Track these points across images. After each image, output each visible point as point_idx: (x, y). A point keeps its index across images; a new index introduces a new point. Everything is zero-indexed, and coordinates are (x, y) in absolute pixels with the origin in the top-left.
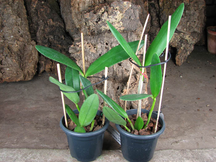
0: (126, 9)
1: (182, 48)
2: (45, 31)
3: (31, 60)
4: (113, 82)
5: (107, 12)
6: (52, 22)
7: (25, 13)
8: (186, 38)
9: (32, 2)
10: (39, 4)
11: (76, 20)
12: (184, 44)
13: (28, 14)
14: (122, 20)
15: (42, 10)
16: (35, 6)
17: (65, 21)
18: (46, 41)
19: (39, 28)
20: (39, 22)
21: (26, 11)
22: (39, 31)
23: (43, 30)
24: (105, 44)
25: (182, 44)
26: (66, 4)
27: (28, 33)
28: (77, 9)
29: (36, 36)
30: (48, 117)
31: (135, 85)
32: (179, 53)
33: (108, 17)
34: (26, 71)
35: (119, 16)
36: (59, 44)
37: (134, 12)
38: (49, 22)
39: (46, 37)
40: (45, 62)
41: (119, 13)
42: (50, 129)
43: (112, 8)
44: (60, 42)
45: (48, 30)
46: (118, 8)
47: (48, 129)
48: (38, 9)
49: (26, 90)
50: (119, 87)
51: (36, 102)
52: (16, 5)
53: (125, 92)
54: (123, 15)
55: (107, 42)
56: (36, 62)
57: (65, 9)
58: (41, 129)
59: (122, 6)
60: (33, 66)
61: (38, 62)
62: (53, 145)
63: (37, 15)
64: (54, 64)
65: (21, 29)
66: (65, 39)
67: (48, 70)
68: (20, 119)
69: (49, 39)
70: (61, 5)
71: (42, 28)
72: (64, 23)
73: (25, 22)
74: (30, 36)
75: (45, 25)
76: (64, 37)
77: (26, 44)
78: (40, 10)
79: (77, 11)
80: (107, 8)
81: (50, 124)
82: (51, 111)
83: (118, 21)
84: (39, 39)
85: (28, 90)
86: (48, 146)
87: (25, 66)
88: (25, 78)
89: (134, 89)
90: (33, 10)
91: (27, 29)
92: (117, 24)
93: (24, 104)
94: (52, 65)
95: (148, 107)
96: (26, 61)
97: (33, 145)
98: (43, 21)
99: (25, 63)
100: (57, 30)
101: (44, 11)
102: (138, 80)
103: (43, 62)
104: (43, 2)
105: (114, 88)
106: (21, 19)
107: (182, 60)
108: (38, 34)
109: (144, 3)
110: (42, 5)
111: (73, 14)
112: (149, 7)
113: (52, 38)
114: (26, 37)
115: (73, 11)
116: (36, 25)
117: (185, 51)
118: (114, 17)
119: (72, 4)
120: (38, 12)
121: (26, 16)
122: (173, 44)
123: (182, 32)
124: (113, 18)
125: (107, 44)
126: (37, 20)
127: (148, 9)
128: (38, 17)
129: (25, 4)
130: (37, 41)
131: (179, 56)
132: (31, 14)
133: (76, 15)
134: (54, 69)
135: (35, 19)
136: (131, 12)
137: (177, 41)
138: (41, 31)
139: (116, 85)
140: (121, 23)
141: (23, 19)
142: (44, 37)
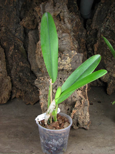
0: (74, 56)
1: (111, 83)
2: (17, 70)
3: (7, 89)
4: (65, 105)
5: (61, 57)
6: (22, 64)
7: (4, 57)
8: (113, 76)
9: (9, 51)
10: (14, 52)
11: (39, 63)
12: (112, 80)
13: (6, 58)
14: (71, 63)
15: (16, 56)
16: (11, 53)
17: (31, 64)
18: (18, 76)
19: (13, 68)
20: (13, 64)
21: (5, 56)
22: (13, 70)
23: (16, 69)
24: (59, 78)
25: (111, 80)
26: (32, 52)
27: (6, 71)
28: (39, 55)
29: (11, 73)
30: (17, 130)
31: (80, 107)
32: (109, 86)
33: (61, 61)
34: (3, 97)
35: (69, 60)
36: (26, 79)
37: (78, 58)
38: (20, 64)
39: (17, 74)
40: (16, 91)
41: (68, 58)
42: (19, 139)
43: (64, 54)
44: (27, 78)
45: (19, 69)
46: (68, 54)
47: (17, 139)
48: (13, 55)
49: (2, 110)
50: (69, 109)
51: (8, 119)
53: (73, 112)
54: (71, 60)
55: (61, 77)
56: (10, 90)
57: (31, 56)
58: (12, 138)
59: (71, 53)
60: (8, 93)
61: (11, 90)
62: (20, 150)
63: (12, 59)
64: (22, 92)
65: (1, 67)
66: (30, 76)
67: (18, 97)
69: (19, 75)
70: (29, 53)
71: (15, 68)
72: (30, 64)
73: (4, 64)
74: (6, 72)
75: (17, 66)
76: (30, 74)
77: (4, 78)
78: (15, 56)
79: (39, 57)
80: (60, 55)
81: (19, 135)
82: (19, 126)
83: (68, 63)
84: (13, 75)
85: (3, 110)
86: (17, 151)
87: (2, 93)
88: (1, 102)
89: (80, 110)
90: (10, 55)
91: (5, 68)
92: (67, 66)
94: (21, 93)
95: (89, 123)
96: (3, 90)
97: (6, 150)
98: (16, 63)
99: (3, 91)
100: (25, 69)
101: (17, 56)
102: (82, 104)
103: (15, 91)
104: (16, 51)
105: (66, 109)
107: (111, 91)
108: (12, 72)
109: (84, 52)
110: (16, 53)
111: (37, 58)
112: (87, 55)
113: (22, 74)
114: (4, 73)
115: (37, 57)
116: (11, 66)
117: (113, 85)
118: (66, 61)
119: (36, 52)
120: (13, 57)
121: (5, 59)
122: (105, 80)
123: (110, 72)
124: (64, 61)
125: (61, 79)
126: (12, 62)
127: (87, 56)
128: (13, 61)
129: (5, 52)
130: (12, 76)
131: (109, 88)
132: (8, 58)
133: (39, 59)
134: (22, 96)
135: (10, 62)
136: (77, 57)
137: (107, 78)
138: (14, 70)
139: (67, 108)
140: (70, 64)
141: (3, 61)
142: (16, 74)
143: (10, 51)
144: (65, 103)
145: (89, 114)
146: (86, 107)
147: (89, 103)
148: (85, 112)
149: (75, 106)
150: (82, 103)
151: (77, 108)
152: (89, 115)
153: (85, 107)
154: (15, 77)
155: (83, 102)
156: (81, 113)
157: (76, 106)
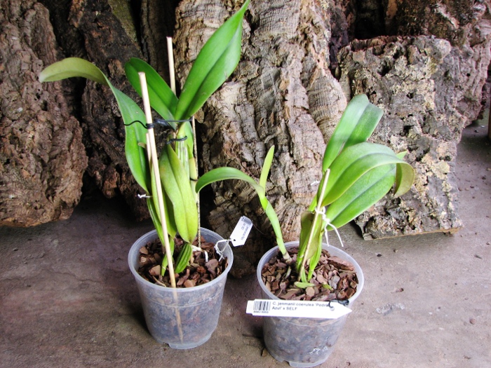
2: (102, 91)
3: (69, 171)
6: (120, 67)
7: (53, 44)
9: (71, 14)
10: (87, 18)
13: (59, 41)
16: (77, 25)
18: (106, 117)
19: (88, 84)
22: (88, 93)
23: (98, 90)
27: (62, 98)
38: (114, 68)
39: (104, 106)
40: (103, 173)
48: (86, 32)
49: (56, 242)
51: (81, 282)
52: (30, 23)
60: (73, 185)
63: (82, 45)
64: (124, 178)
68: (45, 335)
74: (64, 105)
77: (56, 129)
78: (91, 35)
84: (87, 111)
85: (60, 243)
87: (54, 185)
90: (72, 33)
91: (58, 86)
93: (52, 289)
96: (57, 173)
101: (99, 37)
103: (97, 173)
104: (97, 13)
106: (44, 62)
108: (85, 99)
110: (95, 21)
114: (57, 108)
120: (84, 40)
121: (55, 52)
128: (85, 53)
130: (84, 117)
132: (66, 42)
138: (92, 92)
141: (47, 61)
143: (73, 16)
154: (96, 118)
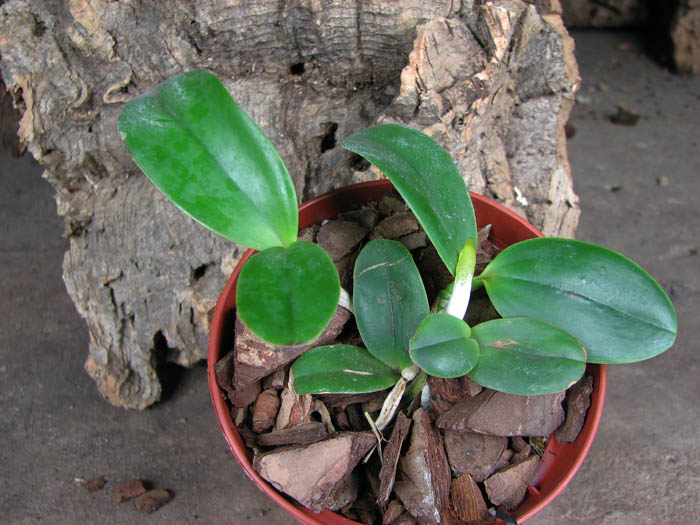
144: (297, 69)
145: (576, 190)
146: (544, 102)
147: (571, 61)
148: (531, 166)
149: (408, 78)
150: (501, 43)
151: (437, 101)
152: (580, 205)
153: (528, 106)
155: (505, 25)
156: (486, 174)
157: (421, 86)
